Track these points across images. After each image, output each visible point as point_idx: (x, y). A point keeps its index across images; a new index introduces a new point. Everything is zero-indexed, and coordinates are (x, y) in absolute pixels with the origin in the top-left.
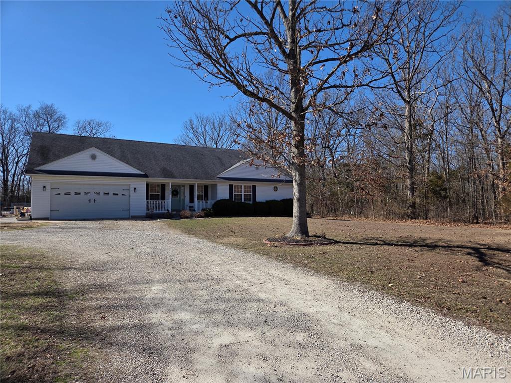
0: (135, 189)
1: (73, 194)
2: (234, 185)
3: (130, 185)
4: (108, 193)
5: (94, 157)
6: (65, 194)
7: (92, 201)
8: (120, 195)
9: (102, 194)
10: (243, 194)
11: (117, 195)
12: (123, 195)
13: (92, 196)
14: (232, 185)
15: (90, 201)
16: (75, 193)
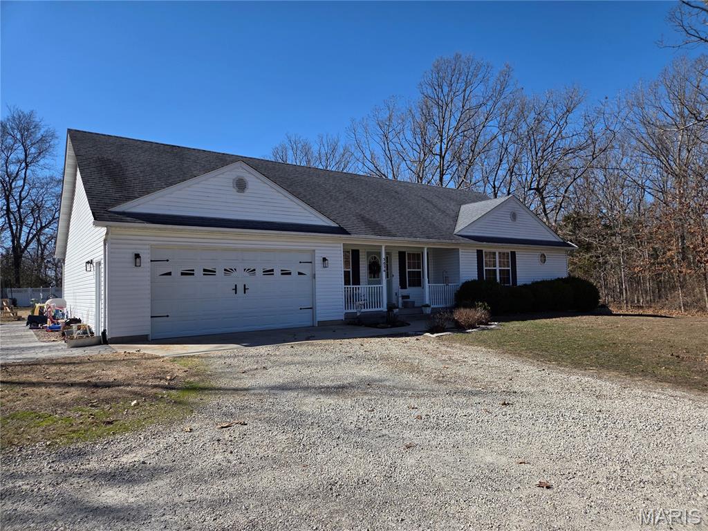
0: (324, 259)
1: (199, 272)
2: (484, 250)
3: (314, 251)
4: (272, 270)
5: (241, 185)
6: (182, 274)
7: (240, 289)
8: (295, 273)
9: (259, 272)
10: (498, 268)
11: (290, 274)
12: (300, 273)
13: (240, 278)
14: (482, 251)
15: (236, 289)
16: (205, 270)
